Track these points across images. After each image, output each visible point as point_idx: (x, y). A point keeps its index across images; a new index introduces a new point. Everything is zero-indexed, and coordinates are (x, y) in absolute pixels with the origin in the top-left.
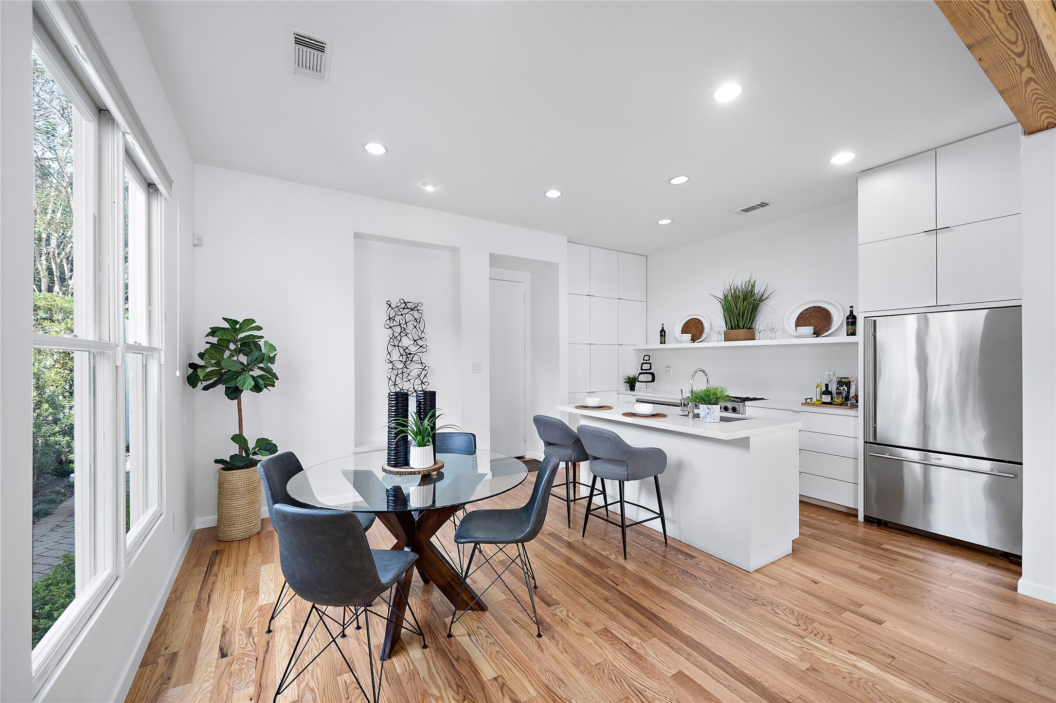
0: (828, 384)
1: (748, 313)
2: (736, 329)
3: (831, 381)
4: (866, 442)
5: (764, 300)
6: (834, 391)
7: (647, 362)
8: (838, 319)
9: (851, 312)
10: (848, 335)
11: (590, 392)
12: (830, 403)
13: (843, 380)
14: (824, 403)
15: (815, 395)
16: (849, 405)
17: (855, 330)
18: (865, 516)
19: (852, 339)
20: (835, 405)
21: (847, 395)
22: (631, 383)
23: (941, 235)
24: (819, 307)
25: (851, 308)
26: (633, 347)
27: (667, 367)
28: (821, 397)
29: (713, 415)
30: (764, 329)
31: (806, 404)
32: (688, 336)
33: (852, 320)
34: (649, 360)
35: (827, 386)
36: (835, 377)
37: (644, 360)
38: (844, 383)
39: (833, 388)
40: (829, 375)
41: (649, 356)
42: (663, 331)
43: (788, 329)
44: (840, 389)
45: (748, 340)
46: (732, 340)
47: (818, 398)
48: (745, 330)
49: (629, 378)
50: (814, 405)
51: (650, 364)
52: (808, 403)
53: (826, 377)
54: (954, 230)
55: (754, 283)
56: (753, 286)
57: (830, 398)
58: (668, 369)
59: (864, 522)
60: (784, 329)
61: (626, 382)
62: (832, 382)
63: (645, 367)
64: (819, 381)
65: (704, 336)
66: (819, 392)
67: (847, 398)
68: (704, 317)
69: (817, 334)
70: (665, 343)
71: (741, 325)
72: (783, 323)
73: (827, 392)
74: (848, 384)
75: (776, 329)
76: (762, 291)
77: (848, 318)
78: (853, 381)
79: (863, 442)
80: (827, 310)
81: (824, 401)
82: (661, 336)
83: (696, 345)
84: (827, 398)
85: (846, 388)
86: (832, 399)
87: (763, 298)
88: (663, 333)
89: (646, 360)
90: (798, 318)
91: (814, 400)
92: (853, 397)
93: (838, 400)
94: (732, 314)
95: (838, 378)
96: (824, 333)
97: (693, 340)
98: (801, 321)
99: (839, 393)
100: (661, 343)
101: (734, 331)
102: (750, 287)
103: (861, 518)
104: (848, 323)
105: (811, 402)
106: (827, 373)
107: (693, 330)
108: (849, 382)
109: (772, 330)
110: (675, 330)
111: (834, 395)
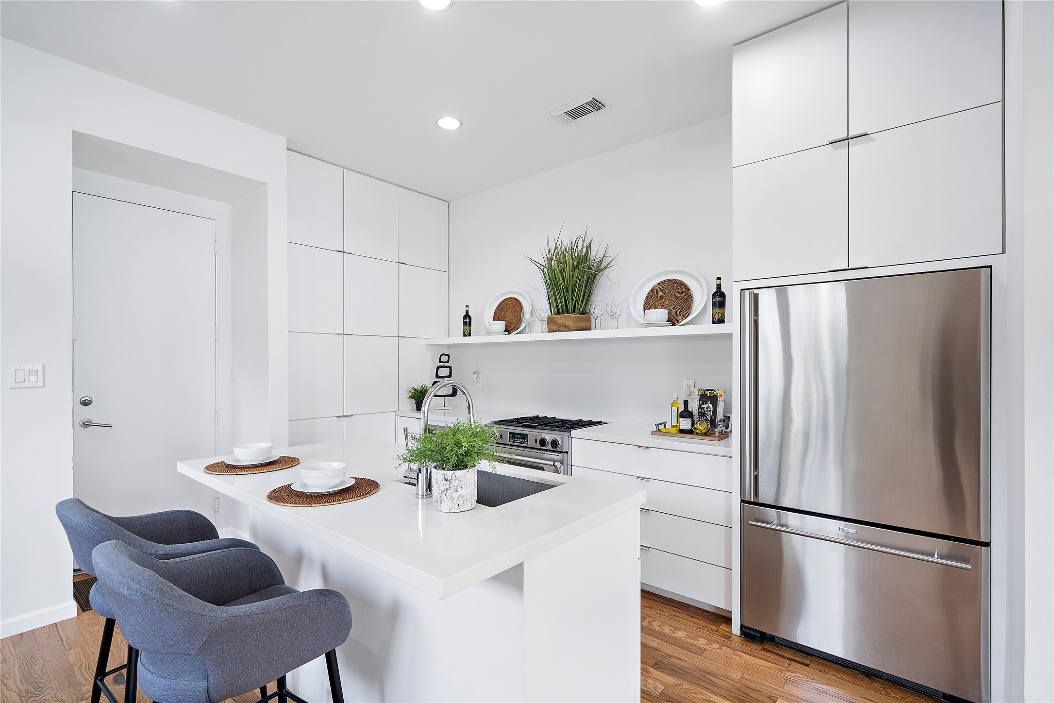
0: (687, 401)
1: (580, 288)
2: (563, 313)
3: (690, 394)
4: (742, 501)
5: (602, 270)
6: (695, 412)
7: (446, 364)
8: (701, 299)
9: (719, 287)
10: (714, 322)
11: (344, 416)
12: (690, 432)
13: (707, 393)
14: (682, 431)
15: (670, 418)
16: (717, 434)
17: (724, 314)
18: (742, 626)
19: (719, 329)
20: (697, 434)
21: (713, 417)
22: (419, 397)
23: (856, 148)
24: (676, 281)
25: (718, 281)
26: (424, 342)
27: (474, 373)
28: (678, 422)
29: (456, 495)
30: (601, 313)
31: (658, 432)
32: (501, 325)
33: (719, 299)
34: (448, 362)
35: (686, 403)
36: (697, 388)
37: (440, 362)
38: (709, 397)
39: (694, 406)
40: (688, 386)
41: (449, 356)
42: (467, 316)
43: (633, 312)
44: (703, 408)
45: (581, 330)
46: (558, 331)
47: (674, 423)
48: (576, 315)
49: (415, 390)
50: (668, 434)
51: (450, 367)
52: (660, 430)
53: (684, 388)
54: (874, 140)
55: (590, 243)
56: (589, 248)
57: (690, 423)
58: (475, 376)
59: (741, 634)
60: (629, 315)
61: (411, 397)
62: (692, 396)
63: (444, 372)
64: (675, 396)
65: (523, 325)
66: (675, 414)
67: (713, 423)
68: (523, 296)
69: (672, 321)
70: (470, 335)
71: (570, 308)
72: (628, 306)
73: (686, 413)
74: (714, 400)
75: (618, 313)
76: (599, 256)
77: (714, 296)
78: (721, 396)
79: (739, 501)
80: (686, 285)
81: (682, 427)
82: (465, 324)
83: (513, 337)
84: (686, 424)
85: (711, 406)
86: (693, 425)
87: (602, 267)
88: (467, 319)
89: (444, 362)
90: (647, 298)
91: (668, 426)
92: (721, 421)
93: (702, 427)
94: (558, 289)
95: (700, 390)
96: (681, 321)
97: (508, 331)
98: (652, 301)
99: (702, 414)
100: (465, 336)
101: (561, 315)
102: (585, 249)
103: (736, 629)
104: (714, 304)
105: (664, 430)
106: (685, 381)
107: (510, 316)
108: (716, 397)
109: (613, 315)
110: (484, 315)
111: (696, 416)
